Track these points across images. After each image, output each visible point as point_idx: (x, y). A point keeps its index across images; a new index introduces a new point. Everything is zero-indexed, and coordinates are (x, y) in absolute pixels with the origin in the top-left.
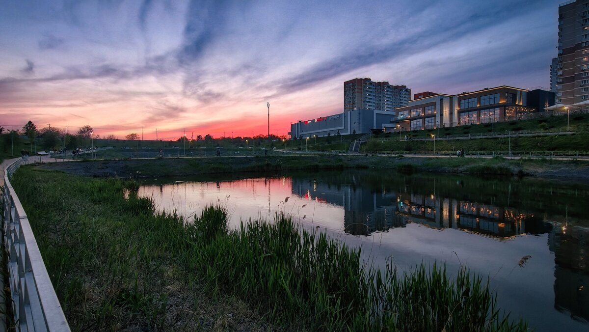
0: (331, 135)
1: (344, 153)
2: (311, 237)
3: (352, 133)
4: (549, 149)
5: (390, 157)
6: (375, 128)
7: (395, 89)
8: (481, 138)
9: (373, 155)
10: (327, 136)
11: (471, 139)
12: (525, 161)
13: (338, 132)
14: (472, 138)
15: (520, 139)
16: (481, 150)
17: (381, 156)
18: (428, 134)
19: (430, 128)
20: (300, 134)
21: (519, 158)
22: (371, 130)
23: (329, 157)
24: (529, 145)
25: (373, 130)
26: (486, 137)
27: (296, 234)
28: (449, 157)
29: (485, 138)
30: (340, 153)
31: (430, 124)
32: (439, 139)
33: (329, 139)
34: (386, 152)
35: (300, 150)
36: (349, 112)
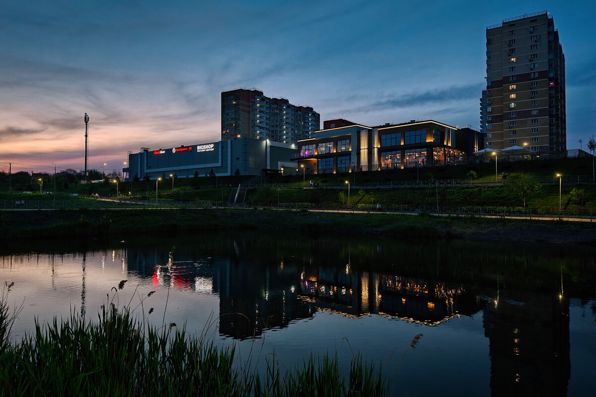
0: (199, 176)
1: (220, 205)
2: (161, 340)
3: (234, 174)
4: (478, 205)
5: (290, 212)
6: (268, 168)
7: (297, 111)
8: (405, 188)
9: (264, 209)
10: (192, 176)
11: (394, 189)
12: (454, 218)
13: (212, 172)
14: (395, 187)
15: (448, 190)
16: (406, 204)
17: (277, 211)
18: (340, 180)
19: (343, 171)
20: (146, 171)
21: (447, 215)
22: (263, 170)
23: (195, 211)
24: (458, 198)
25: (265, 170)
26: (410, 186)
27: (137, 337)
28: (366, 212)
29: (410, 188)
30: (214, 205)
31: (343, 166)
32: (355, 187)
33: (196, 182)
34: (284, 204)
35: (144, 199)
36: (229, 141)
